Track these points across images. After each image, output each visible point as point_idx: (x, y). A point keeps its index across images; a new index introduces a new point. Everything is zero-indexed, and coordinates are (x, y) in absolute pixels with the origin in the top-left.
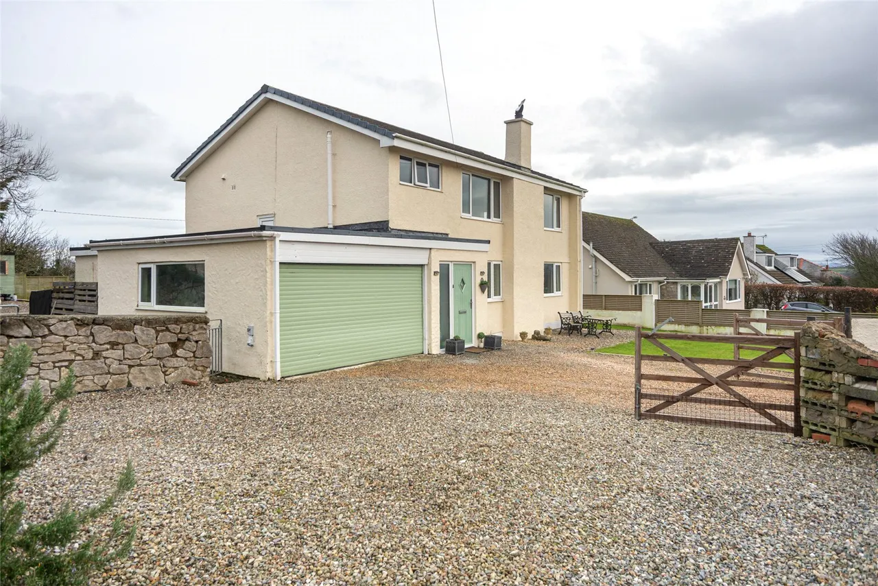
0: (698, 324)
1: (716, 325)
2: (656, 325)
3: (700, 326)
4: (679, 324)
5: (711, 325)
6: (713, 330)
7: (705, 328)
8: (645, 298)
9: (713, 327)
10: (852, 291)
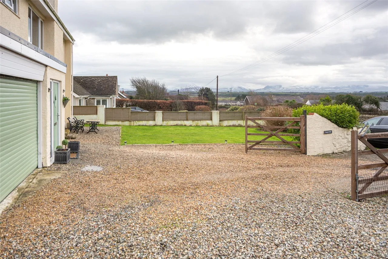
0: (129, 120)
1: (138, 121)
2: (105, 122)
3: (130, 121)
4: (118, 121)
5: (135, 120)
6: (137, 123)
7: (132, 122)
8: (99, 107)
9: (136, 122)
10: (151, 102)
